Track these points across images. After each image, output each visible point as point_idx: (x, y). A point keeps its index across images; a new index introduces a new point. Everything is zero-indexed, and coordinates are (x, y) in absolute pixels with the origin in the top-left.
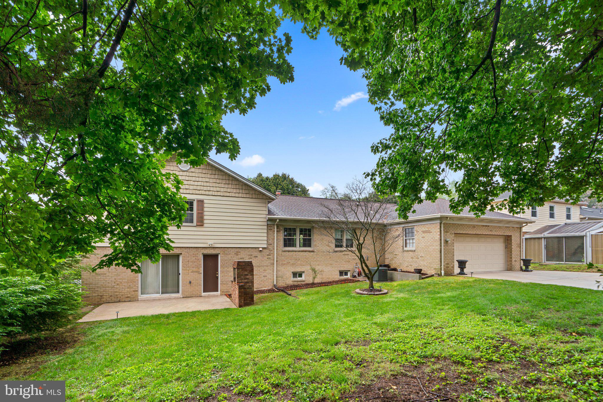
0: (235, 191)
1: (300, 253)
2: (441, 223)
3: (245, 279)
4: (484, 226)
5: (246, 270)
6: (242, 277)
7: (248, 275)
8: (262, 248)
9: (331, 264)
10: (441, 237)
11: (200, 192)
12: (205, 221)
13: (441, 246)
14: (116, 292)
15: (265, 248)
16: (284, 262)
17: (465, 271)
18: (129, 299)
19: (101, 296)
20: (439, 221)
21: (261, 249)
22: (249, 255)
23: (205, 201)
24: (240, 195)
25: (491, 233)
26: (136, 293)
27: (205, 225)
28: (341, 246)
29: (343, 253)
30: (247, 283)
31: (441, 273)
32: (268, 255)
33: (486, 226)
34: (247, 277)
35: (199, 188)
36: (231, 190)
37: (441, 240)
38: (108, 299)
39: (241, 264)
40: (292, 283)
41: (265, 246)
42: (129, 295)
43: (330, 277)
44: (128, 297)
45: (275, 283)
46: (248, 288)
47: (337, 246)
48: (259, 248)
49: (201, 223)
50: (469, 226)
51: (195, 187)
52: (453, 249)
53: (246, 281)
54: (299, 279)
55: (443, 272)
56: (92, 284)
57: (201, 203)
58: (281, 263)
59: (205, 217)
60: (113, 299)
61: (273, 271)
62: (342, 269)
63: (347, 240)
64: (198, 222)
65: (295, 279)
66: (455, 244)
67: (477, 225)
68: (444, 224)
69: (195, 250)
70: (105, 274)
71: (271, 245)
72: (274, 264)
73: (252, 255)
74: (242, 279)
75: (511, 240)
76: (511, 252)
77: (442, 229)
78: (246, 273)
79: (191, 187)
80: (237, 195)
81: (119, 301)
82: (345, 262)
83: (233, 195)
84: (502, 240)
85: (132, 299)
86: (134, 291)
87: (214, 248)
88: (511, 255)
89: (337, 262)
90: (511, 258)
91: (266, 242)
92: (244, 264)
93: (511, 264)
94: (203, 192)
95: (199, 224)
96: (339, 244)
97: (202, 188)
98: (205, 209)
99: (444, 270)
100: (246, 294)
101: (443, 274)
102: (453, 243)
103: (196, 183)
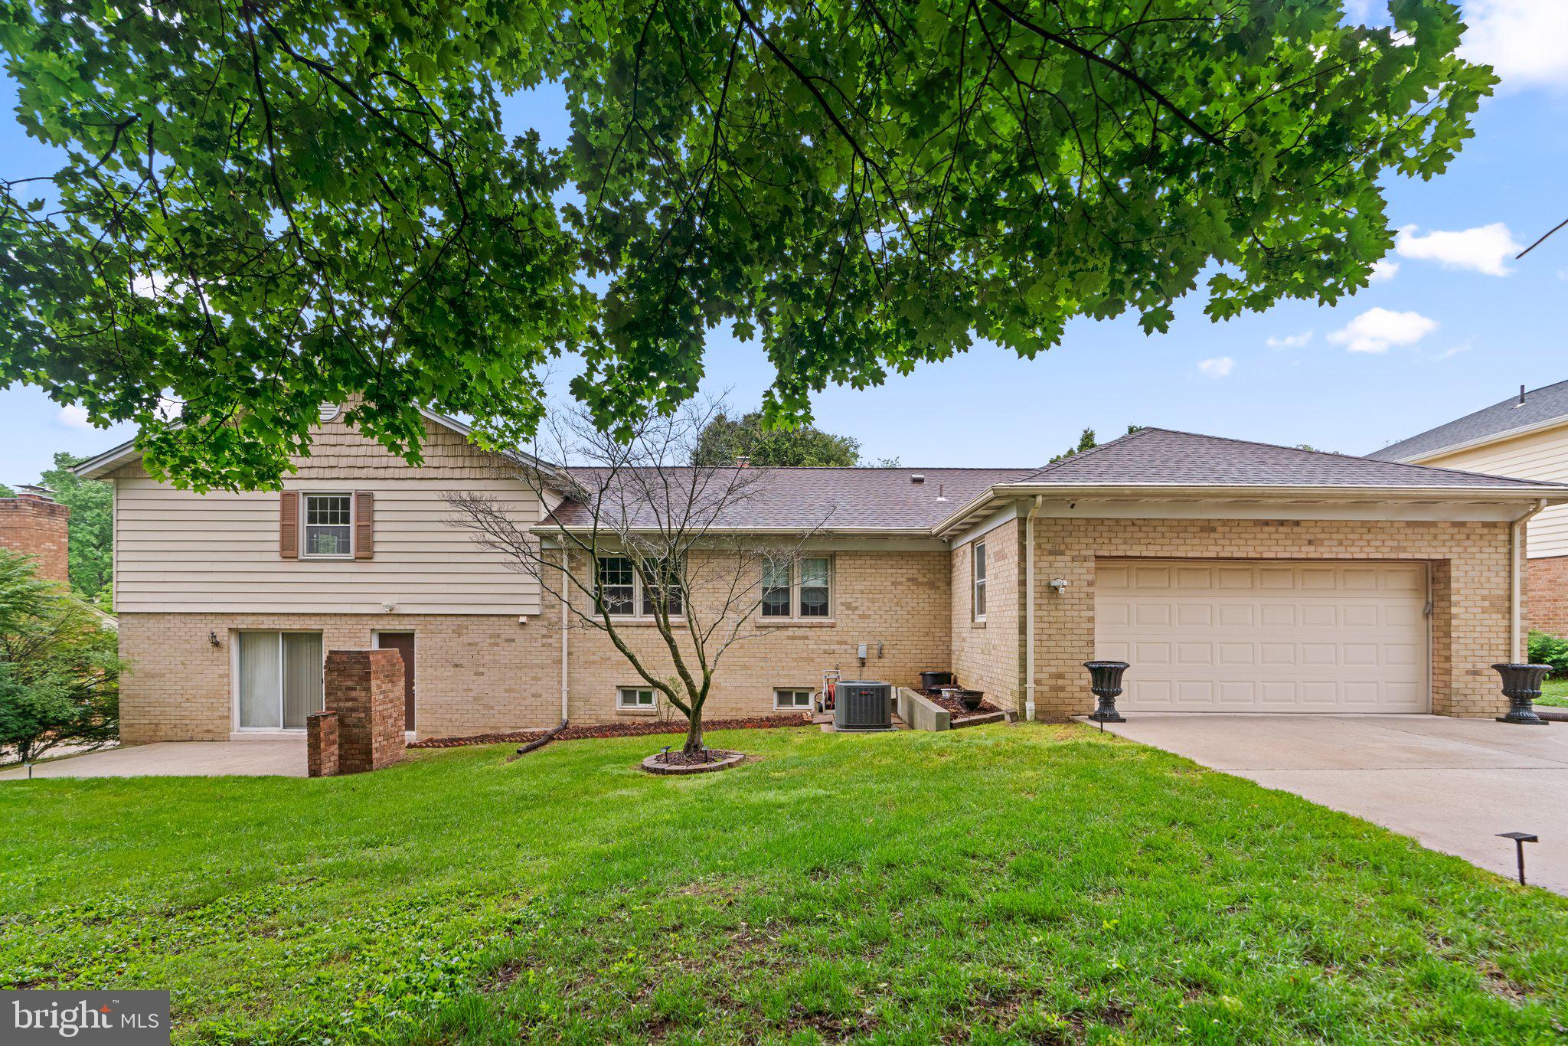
0: (451, 462)
1: (641, 630)
2: (1022, 521)
3: (347, 700)
4: (1267, 523)
5: (350, 676)
6: (339, 693)
7: (353, 689)
8: (529, 616)
9: (745, 667)
10: (1023, 571)
11: (364, 473)
12: (377, 548)
13: (1023, 606)
14: (184, 718)
15: (536, 616)
16: (592, 658)
17: (1120, 704)
18: (210, 736)
19: (156, 725)
20: (1013, 514)
21: (523, 619)
22: (491, 636)
23: (377, 496)
24: (466, 473)
25: (1311, 552)
26: (226, 721)
27: (378, 558)
28: (785, 610)
29: (790, 632)
30: (353, 710)
31: (1024, 710)
32: (544, 636)
33: (1282, 523)
34: (354, 694)
35: (360, 462)
36: (443, 462)
37: (1023, 583)
38: (170, 733)
39: (337, 658)
40: (616, 719)
41: (536, 611)
42: (210, 727)
43: (742, 705)
44: (208, 731)
45: (565, 717)
46: (356, 726)
47: (768, 610)
48: (518, 616)
49: (366, 553)
50: (1181, 527)
51: (351, 461)
52: (1091, 620)
53: (350, 704)
54: (641, 707)
55: (1030, 705)
56: (137, 696)
57: (366, 498)
58: (582, 659)
59: (377, 537)
60: (180, 733)
61: (560, 682)
62: (784, 683)
63: (805, 591)
64: (358, 549)
65: (630, 708)
66: (1097, 601)
67: (1225, 522)
68: (1039, 522)
69: (354, 620)
70: (163, 675)
71: (553, 607)
72: (560, 662)
73: (499, 636)
74: (338, 700)
75: (1448, 580)
76: (1448, 635)
77: (1030, 543)
78: (350, 684)
79: (343, 462)
80: (457, 473)
81: (191, 740)
82: (794, 660)
83: (448, 473)
84: (1404, 580)
85: (216, 736)
86: (221, 718)
87: (399, 615)
88: (1448, 647)
89: (765, 659)
90: (1448, 659)
91: (537, 600)
92: (345, 658)
93: (1447, 685)
94: (372, 473)
95: (361, 554)
96: (775, 605)
97: (368, 461)
98: (377, 516)
99: (1035, 699)
100: (351, 743)
101: (1029, 715)
102: (1090, 596)
103: (354, 451)
